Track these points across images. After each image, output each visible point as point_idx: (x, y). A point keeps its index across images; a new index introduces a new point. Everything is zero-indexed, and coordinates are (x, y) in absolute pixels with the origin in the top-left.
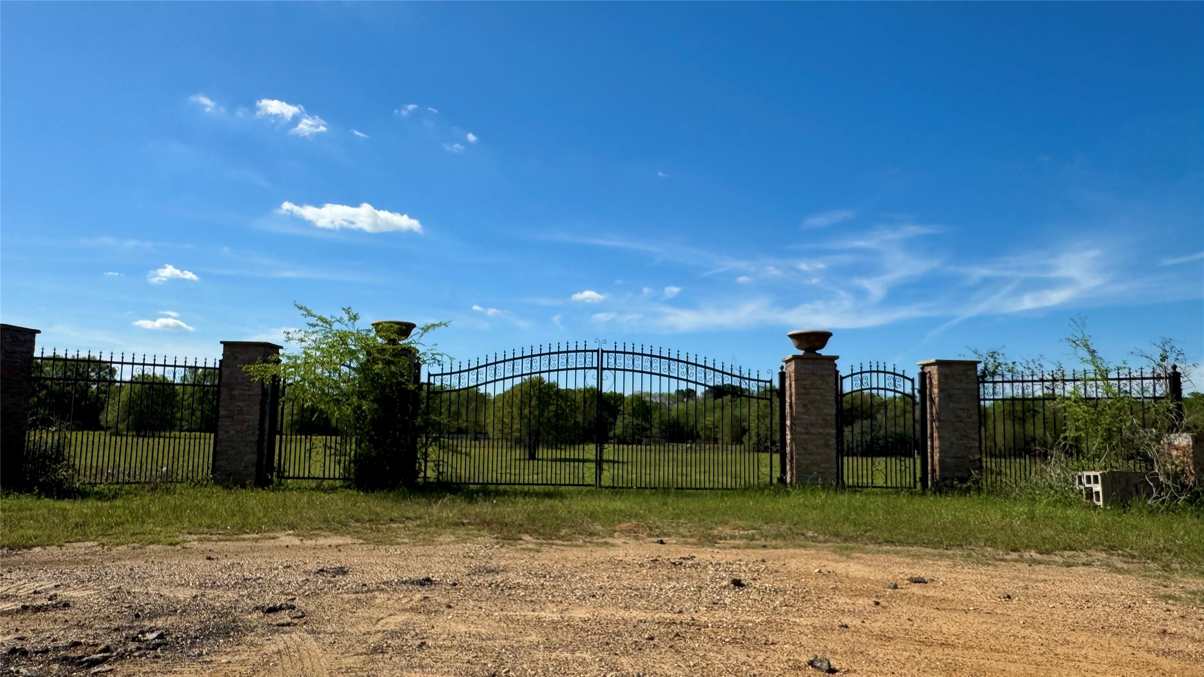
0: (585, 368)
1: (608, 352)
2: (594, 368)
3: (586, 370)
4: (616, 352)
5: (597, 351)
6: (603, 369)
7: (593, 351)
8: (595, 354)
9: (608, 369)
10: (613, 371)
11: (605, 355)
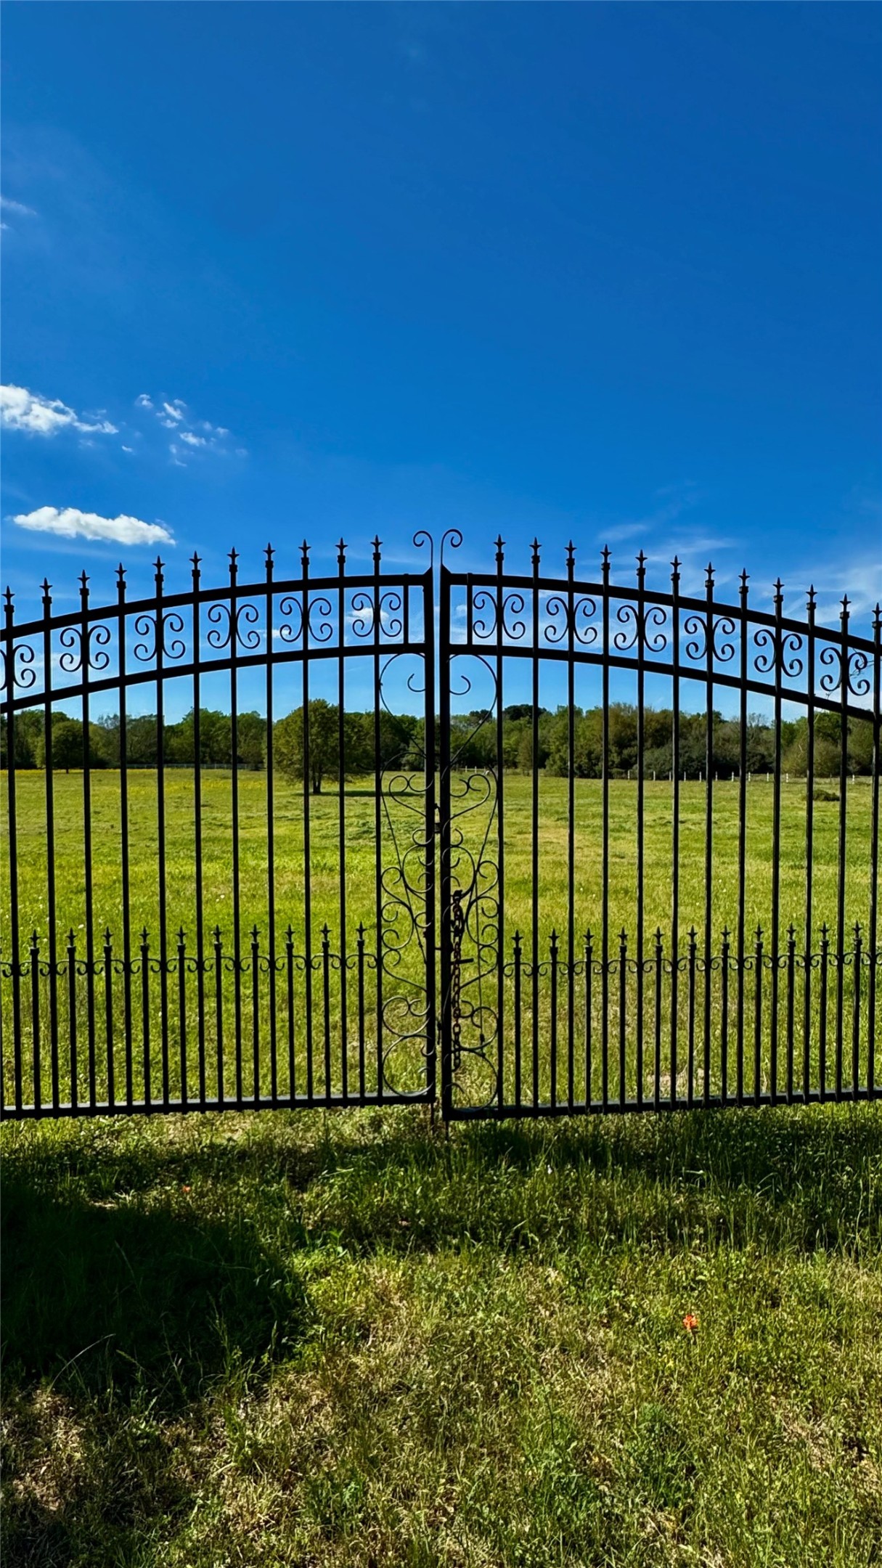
0: (377, 650)
1: (470, 580)
2: (415, 649)
3: (384, 659)
4: (500, 581)
5: (425, 580)
6: (449, 649)
7: (406, 580)
8: (417, 592)
9: (470, 649)
10: (492, 660)
11: (457, 591)
